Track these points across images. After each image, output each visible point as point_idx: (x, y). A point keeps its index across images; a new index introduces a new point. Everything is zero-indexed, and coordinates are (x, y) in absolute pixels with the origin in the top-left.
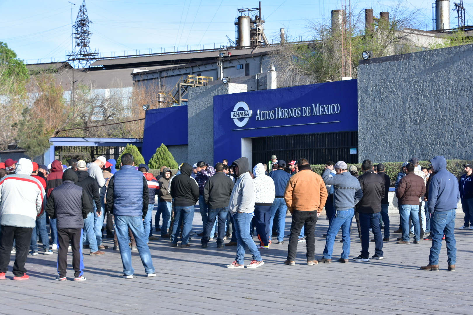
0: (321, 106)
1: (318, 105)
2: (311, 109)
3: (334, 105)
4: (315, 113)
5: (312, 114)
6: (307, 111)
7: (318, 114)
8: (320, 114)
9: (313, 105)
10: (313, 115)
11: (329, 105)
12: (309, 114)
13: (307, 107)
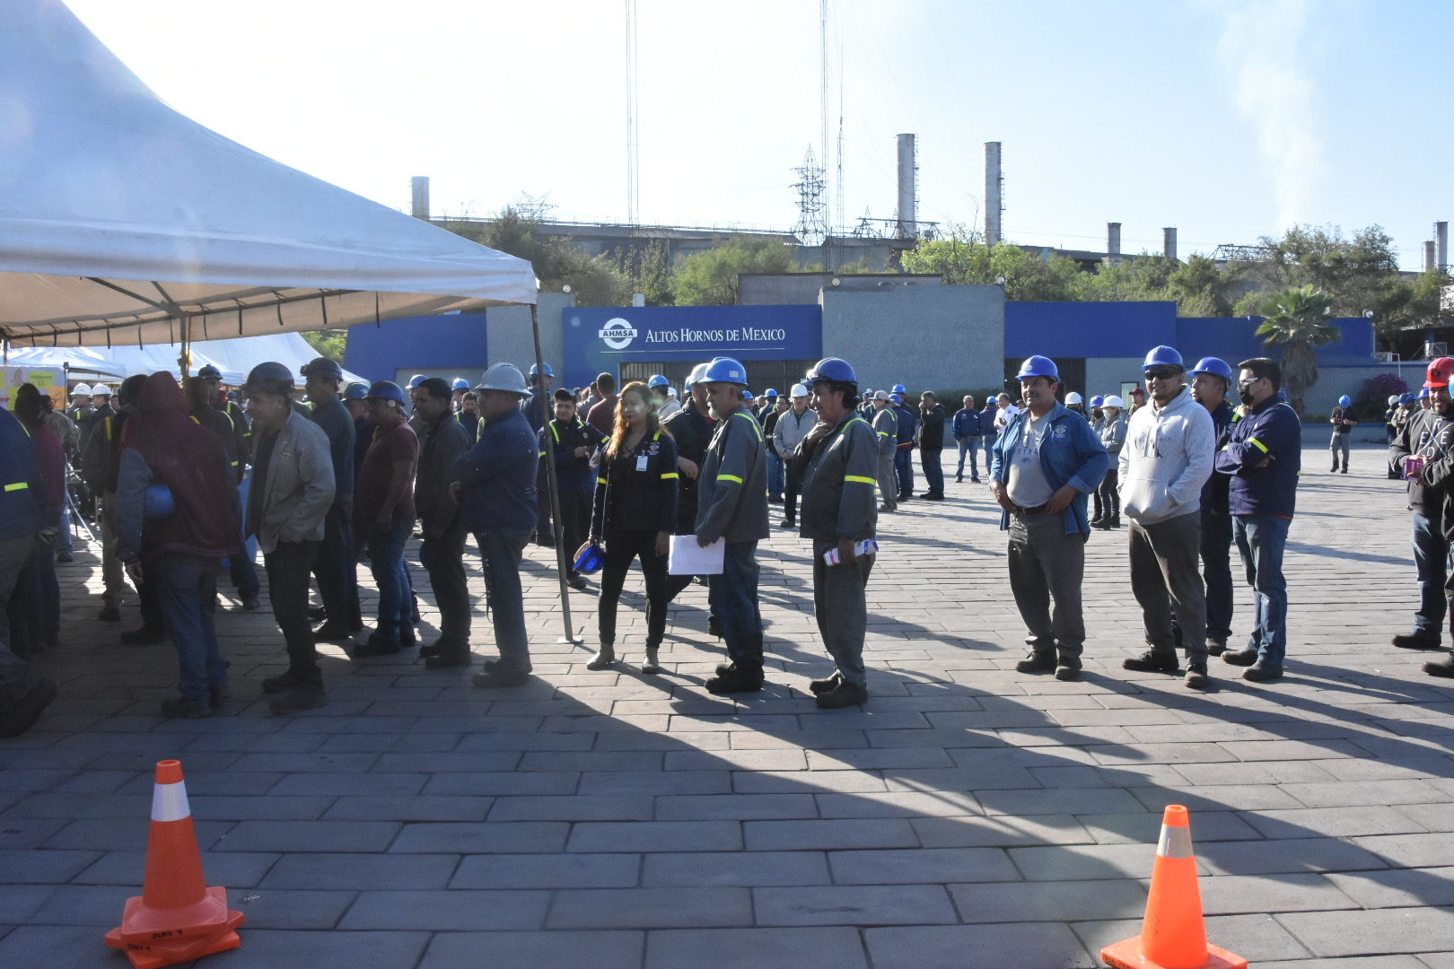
0: (755, 331)
1: (751, 329)
2: (741, 334)
4: (747, 337)
5: (742, 339)
6: (734, 335)
7: (752, 340)
8: (755, 340)
9: (743, 329)
11: (769, 331)
12: (737, 339)
13: (734, 331)
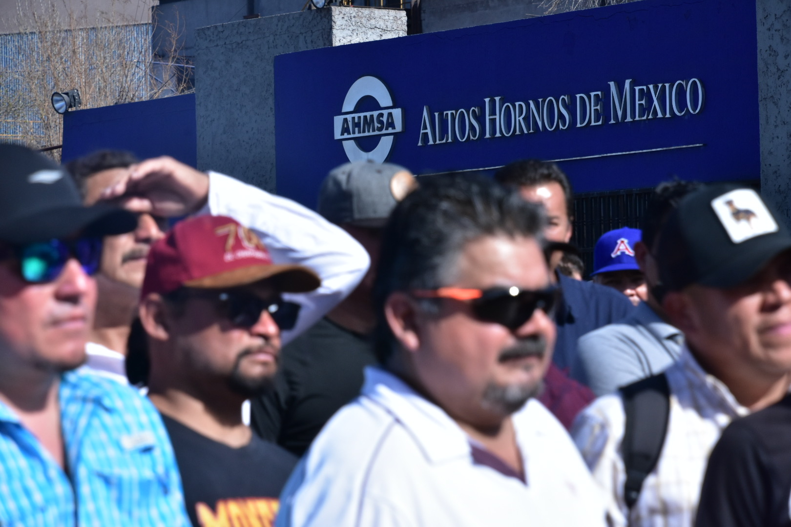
0: (637, 88)
1: (628, 82)
2: (605, 101)
3: (684, 83)
4: (620, 113)
5: (607, 119)
6: (592, 108)
7: (629, 119)
8: (637, 118)
9: (612, 84)
10: (612, 122)
11: (667, 85)
12: (597, 120)
13: (592, 94)
